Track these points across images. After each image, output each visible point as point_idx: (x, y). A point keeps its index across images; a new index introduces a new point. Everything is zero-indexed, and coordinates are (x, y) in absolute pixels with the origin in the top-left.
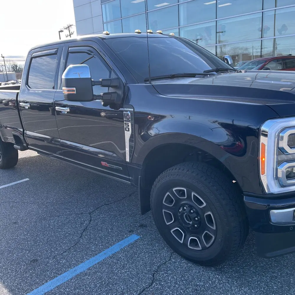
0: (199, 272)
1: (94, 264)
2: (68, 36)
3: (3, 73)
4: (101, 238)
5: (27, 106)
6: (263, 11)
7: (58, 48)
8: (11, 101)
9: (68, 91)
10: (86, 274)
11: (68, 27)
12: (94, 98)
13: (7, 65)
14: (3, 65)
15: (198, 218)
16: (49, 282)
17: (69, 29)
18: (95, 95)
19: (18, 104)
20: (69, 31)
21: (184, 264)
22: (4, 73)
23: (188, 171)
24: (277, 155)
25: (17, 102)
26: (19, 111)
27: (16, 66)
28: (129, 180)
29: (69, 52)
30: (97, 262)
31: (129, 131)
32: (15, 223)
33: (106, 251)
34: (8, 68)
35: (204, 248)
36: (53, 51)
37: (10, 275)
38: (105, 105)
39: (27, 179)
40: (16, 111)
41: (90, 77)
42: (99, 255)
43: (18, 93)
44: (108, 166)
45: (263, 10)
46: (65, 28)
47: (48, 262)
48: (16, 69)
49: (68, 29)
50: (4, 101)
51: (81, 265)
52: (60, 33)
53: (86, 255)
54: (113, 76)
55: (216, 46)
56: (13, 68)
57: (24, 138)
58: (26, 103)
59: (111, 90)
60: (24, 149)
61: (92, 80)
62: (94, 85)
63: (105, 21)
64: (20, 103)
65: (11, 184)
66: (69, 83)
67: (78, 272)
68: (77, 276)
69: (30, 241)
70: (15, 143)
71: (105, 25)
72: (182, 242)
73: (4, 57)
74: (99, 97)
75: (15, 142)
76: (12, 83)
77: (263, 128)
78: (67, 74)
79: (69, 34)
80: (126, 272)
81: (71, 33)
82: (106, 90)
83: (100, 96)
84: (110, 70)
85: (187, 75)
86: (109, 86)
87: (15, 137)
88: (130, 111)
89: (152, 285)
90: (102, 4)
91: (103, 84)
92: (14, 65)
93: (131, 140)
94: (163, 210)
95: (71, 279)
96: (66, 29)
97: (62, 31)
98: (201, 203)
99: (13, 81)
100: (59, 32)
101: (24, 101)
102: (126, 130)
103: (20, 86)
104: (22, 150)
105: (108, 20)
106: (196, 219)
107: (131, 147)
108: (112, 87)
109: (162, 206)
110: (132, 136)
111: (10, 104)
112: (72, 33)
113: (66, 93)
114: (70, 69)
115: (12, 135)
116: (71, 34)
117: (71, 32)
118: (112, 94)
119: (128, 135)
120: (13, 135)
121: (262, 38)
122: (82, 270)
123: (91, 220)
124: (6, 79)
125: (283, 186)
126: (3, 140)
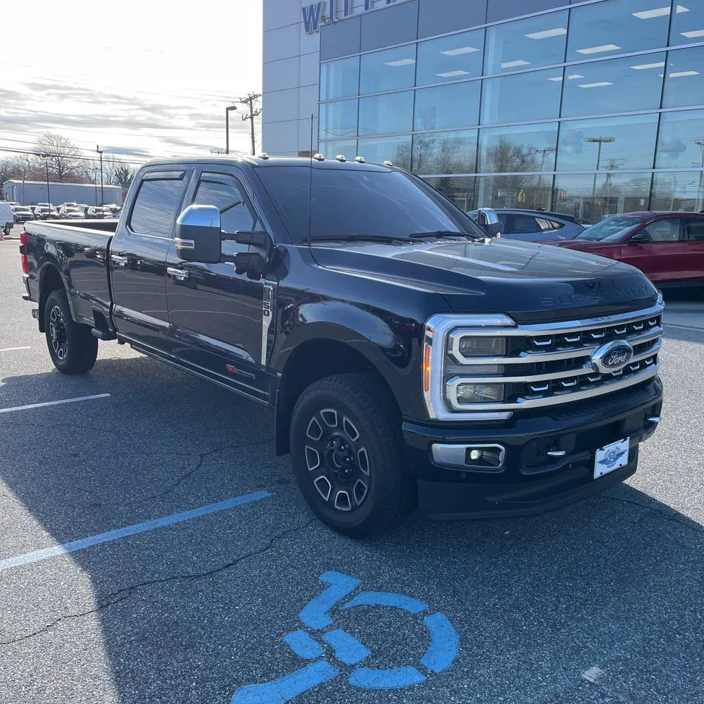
0: (343, 545)
1: (186, 519)
2: (246, 118)
3: (94, 185)
4: (208, 490)
5: (123, 261)
6: (661, 111)
7: (185, 171)
8: (100, 250)
9: (183, 244)
10: (170, 529)
11: (250, 100)
12: (223, 258)
13: (107, 166)
14: (96, 169)
15: (350, 459)
16: (113, 532)
17: (251, 103)
18: (224, 255)
19: (109, 257)
20: (251, 108)
21: (326, 533)
22: (97, 186)
23: (341, 382)
24: (445, 365)
25: (107, 252)
26: (109, 269)
27: (126, 172)
28: (264, 397)
29: (201, 181)
30: (192, 517)
31: (268, 315)
32: (75, 455)
33: (210, 506)
34: (108, 175)
35: (355, 508)
36: (177, 174)
37: (56, 518)
38: (239, 272)
39: (107, 395)
40: (105, 270)
41: (219, 226)
42: (198, 509)
43: (111, 238)
44: (236, 372)
45: (661, 108)
46: (243, 100)
47: (117, 509)
48: (126, 178)
49: (249, 102)
50: (86, 249)
51: (166, 518)
52: (229, 111)
53: (178, 507)
54: (258, 228)
55: (554, 175)
56: (119, 175)
57: (111, 317)
58: (122, 256)
59: (253, 249)
60: (108, 337)
61: (223, 231)
62: (224, 240)
63: (323, 98)
64: (112, 256)
65: (76, 399)
66: (186, 232)
67: (158, 525)
68: (156, 530)
69: (94, 481)
70: (94, 326)
71: (323, 107)
72: (327, 499)
73: (101, 152)
74: (230, 258)
75: (96, 324)
76: (111, 209)
77: (428, 324)
78: (184, 219)
79: (249, 114)
80: (232, 533)
81: (254, 113)
82: (244, 248)
83: (232, 257)
84: (255, 217)
85: (376, 239)
86: (249, 243)
87: (98, 315)
88: (272, 285)
89: (264, 551)
90: (321, 62)
91: (239, 238)
92: (122, 169)
93: (270, 331)
94: (306, 447)
95: (147, 532)
96: (245, 102)
97: (234, 108)
98: (354, 435)
99: (113, 206)
100: (228, 109)
101: (119, 253)
102: (265, 314)
103: (117, 223)
104: (104, 339)
105: (331, 97)
106: (348, 459)
107: (269, 341)
108: (255, 244)
109: (305, 440)
110: (272, 325)
111: (99, 256)
112: (256, 112)
113: (180, 247)
114: (191, 211)
115: (92, 312)
116: (255, 115)
117: (254, 110)
118: (253, 256)
119: (266, 322)
120: (94, 311)
121: (654, 168)
122: (166, 524)
123: (200, 465)
124: (100, 201)
125: (452, 410)
126: (74, 319)
